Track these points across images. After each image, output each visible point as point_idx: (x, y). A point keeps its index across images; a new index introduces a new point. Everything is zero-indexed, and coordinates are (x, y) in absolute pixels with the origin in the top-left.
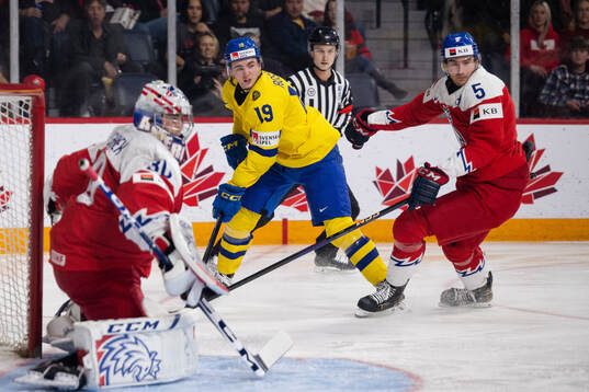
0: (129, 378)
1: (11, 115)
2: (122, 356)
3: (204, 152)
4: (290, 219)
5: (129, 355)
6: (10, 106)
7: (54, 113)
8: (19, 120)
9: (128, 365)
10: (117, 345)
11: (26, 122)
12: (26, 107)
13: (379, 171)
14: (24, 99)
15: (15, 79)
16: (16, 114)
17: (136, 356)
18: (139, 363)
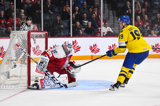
0: (49, 87)
1: (42, 37)
2: (48, 83)
3: (77, 43)
4: (93, 55)
5: (49, 82)
6: (41, 35)
7: (50, 36)
8: (43, 38)
9: (49, 84)
10: (46, 81)
11: (44, 38)
12: (44, 35)
13: (109, 46)
14: (44, 34)
15: (42, 30)
16: (43, 36)
17: (51, 83)
18: (51, 84)
